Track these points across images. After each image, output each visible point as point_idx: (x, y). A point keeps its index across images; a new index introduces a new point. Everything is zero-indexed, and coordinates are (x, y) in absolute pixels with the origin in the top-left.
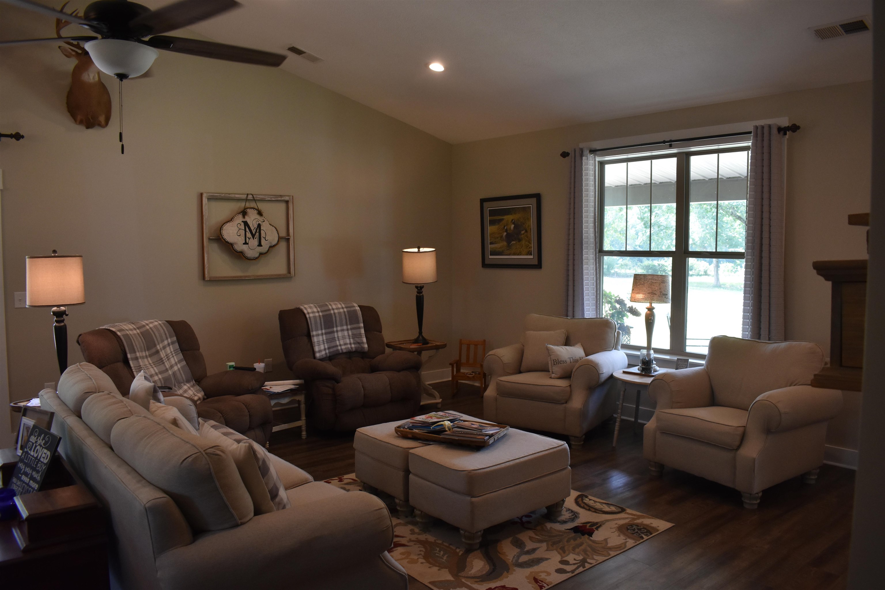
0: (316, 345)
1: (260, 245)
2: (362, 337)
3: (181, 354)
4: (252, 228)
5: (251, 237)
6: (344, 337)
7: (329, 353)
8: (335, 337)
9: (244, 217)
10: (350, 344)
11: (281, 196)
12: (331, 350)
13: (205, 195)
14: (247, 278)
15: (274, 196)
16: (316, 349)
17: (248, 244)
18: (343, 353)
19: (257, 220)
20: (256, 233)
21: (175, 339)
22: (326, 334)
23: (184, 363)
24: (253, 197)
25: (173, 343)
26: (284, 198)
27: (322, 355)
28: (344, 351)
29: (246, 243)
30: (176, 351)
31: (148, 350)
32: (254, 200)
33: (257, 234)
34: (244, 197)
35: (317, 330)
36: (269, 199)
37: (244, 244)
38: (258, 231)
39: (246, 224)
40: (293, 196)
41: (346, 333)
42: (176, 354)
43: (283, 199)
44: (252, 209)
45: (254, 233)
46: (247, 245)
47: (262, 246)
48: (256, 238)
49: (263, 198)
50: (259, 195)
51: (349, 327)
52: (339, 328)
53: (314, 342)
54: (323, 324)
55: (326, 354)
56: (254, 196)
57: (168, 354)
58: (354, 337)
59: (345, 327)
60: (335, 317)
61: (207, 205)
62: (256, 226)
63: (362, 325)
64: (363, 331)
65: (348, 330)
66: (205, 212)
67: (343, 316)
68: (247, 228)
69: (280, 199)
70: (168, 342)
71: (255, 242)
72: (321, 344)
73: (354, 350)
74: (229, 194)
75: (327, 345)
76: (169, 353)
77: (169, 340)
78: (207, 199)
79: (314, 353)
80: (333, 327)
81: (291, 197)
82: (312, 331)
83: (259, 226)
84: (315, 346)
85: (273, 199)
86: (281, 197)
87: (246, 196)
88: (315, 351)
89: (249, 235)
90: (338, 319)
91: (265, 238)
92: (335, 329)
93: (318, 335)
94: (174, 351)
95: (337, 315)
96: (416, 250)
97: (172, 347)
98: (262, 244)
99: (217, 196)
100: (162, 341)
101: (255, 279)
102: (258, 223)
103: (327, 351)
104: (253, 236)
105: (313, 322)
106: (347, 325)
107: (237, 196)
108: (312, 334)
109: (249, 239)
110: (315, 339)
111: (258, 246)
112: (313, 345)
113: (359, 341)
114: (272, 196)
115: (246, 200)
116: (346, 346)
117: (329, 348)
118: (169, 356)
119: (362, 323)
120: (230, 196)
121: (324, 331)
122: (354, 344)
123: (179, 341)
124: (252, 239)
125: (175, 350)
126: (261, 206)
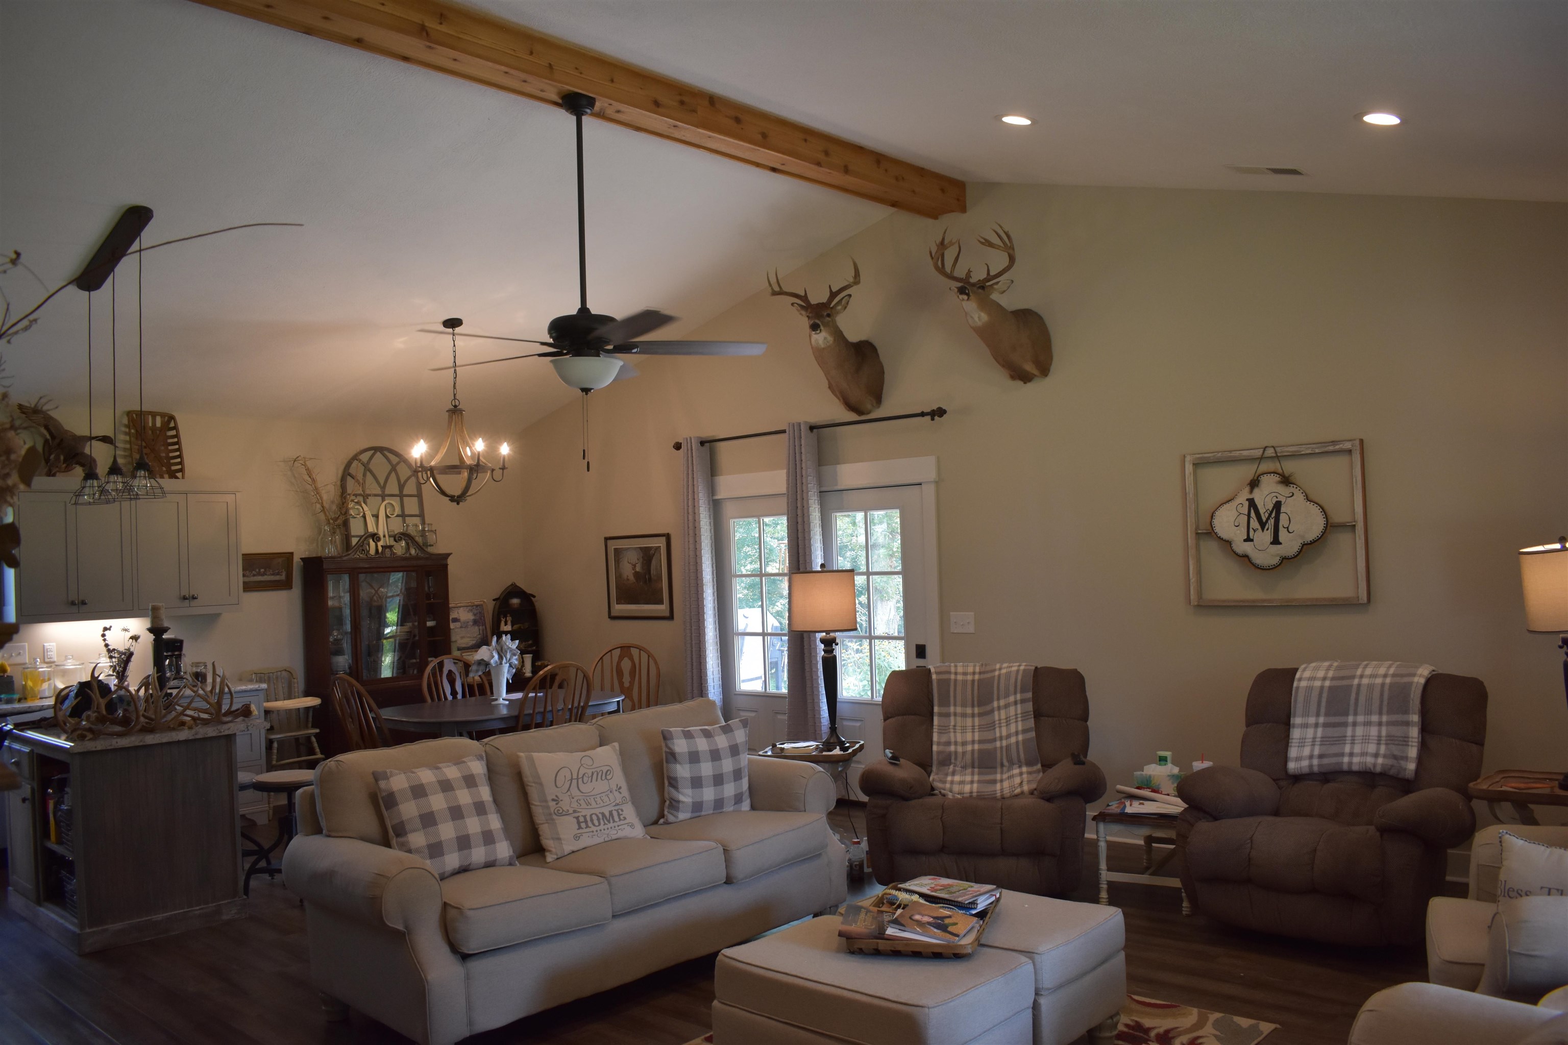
0: (1293, 745)
1: (1276, 541)
2: (1408, 745)
3: (1032, 720)
4: (1262, 511)
5: (1259, 527)
6: (1366, 739)
7: (1319, 765)
8: (1345, 736)
9: (1251, 492)
10: (1376, 755)
11: (1334, 443)
12: (1326, 761)
13: (1188, 459)
14: (1266, 604)
15: (1318, 445)
16: (1293, 752)
17: (1252, 540)
18: (1350, 773)
19: (1275, 494)
20: (1268, 519)
21: (1029, 695)
22: (1325, 725)
23: (1033, 734)
24: (1276, 452)
25: (1023, 701)
26: (1341, 446)
27: (1300, 768)
28: (1355, 768)
29: (1248, 539)
30: (1024, 715)
31: (979, 706)
32: (1277, 458)
33: (1272, 521)
34: (1258, 453)
35: (1306, 714)
36: (1309, 451)
37: (1245, 541)
38: (1273, 515)
39: (1252, 503)
40: (1362, 441)
41: (1374, 731)
42: (1023, 718)
43: (1337, 447)
44: (1272, 475)
45: (1264, 519)
46: (1251, 543)
47: (1280, 544)
48: (1267, 529)
49: (1295, 451)
50: (1287, 446)
51: (1385, 718)
52: (1360, 719)
53: (1292, 739)
54: (1323, 704)
55: (1311, 766)
56: (1278, 449)
57: (1010, 717)
58: (1389, 742)
59: (1375, 718)
60: (1358, 694)
61: (1192, 475)
62: (1270, 506)
63: (1415, 718)
64: (1414, 732)
65: (1380, 724)
66: (1189, 487)
67: (1376, 694)
68: (1252, 511)
69: (1331, 448)
70: (1015, 698)
71: (1268, 536)
72: (1306, 744)
73: (1378, 769)
74: (1230, 451)
75: (1320, 749)
76: (1012, 716)
77: (1019, 697)
78: (1191, 465)
79: (1286, 760)
80: (1347, 714)
81: (1357, 442)
82: (1294, 717)
83: (1278, 506)
84: (1291, 746)
85: (1317, 451)
86: (1334, 445)
87: (1261, 451)
88: (1288, 756)
89: (1254, 524)
90: (1362, 699)
91: (1288, 528)
92: (1351, 719)
93: (1305, 726)
94: (1022, 713)
95: (1363, 691)
96: (1558, 546)
97: (1021, 707)
98: (1281, 539)
99: (1209, 457)
100: (1007, 696)
101: (1281, 606)
102: (1275, 500)
103: (1315, 762)
104: (1263, 525)
105: (1301, 698)
106: (1380, 713)
107: (1245, 453)
108: (1292, 722)
109: (1255, 531)
110: (1296, 734)
111: (1272, 543)
112: (1290, 744)
113: (1396, 753)
114: (1314, 446)
115: (1261, 459)
116: (1363, 759)
117: (1321, 756)
118: (1010, 720)
119: (1415, 714)
120: (1233, 454)
121: (1321, 720)
122: (1385, 756)
123: (1036, 700)
124: (1260, 530)
125: (1024, 713)
126: (1289, 467)
